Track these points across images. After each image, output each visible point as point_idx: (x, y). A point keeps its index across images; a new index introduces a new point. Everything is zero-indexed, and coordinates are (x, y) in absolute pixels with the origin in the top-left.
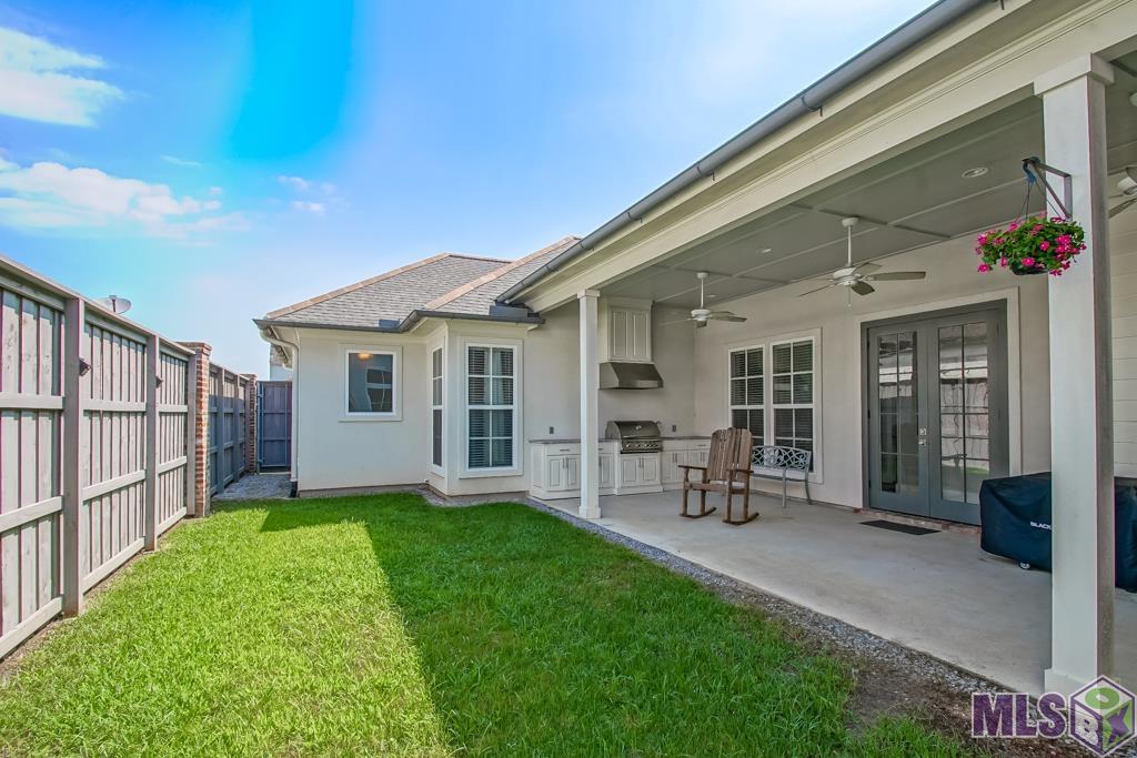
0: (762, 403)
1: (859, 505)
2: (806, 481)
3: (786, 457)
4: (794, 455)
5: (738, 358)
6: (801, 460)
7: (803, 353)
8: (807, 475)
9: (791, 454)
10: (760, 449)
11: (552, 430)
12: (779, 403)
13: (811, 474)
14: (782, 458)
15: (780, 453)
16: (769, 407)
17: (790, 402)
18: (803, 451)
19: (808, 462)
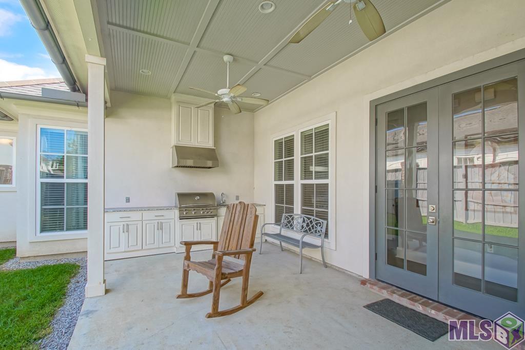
0: (293, 179)
1: (366, 275)
2: (322, 247)
3: (308, 225)
4: (314, 223)
5: (278, 144)
6: (319, 228)
7: (322, 136)
8: (323, 242)
9: (311, 222)
10: (291, 216)
11: (128, 200)
12: (305, 179)
13: (326, 240)
14: (305, 225)
15: (304, 221)
16: (298, 182)
17: (312, 179)
18: (321, 221)
19: (324, 230)
